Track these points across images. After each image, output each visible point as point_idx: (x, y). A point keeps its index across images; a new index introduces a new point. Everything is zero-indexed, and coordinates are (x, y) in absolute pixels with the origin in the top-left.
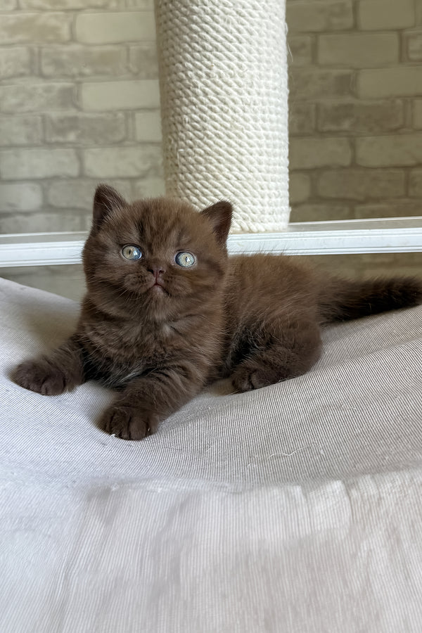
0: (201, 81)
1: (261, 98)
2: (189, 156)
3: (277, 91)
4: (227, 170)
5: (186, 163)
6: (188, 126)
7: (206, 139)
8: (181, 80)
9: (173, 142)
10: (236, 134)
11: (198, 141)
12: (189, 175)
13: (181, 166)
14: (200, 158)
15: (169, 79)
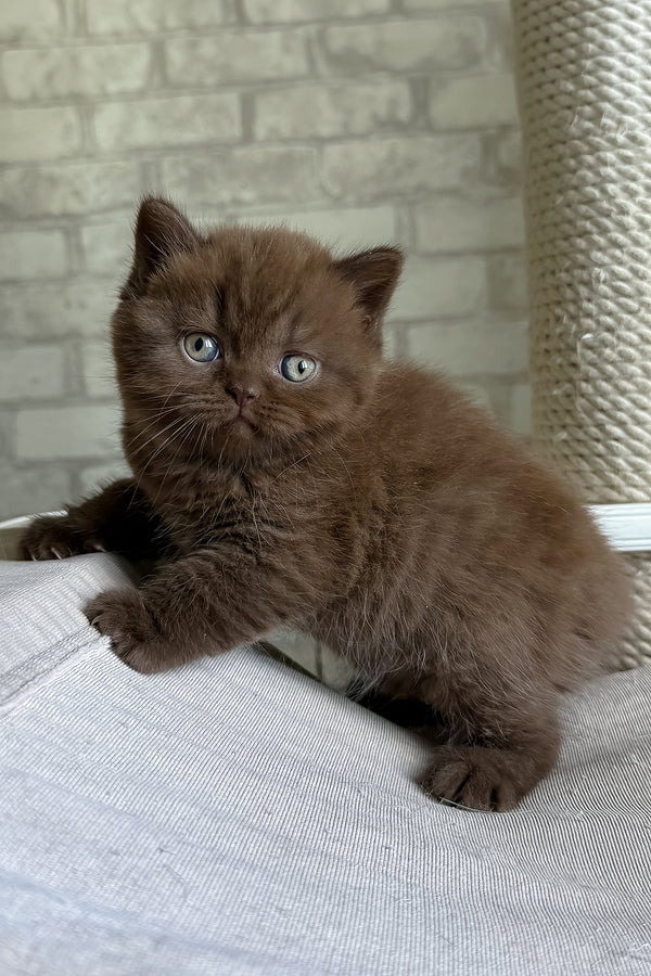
0: (634, 201)
2: (606, 346)
5: (598, 361)
6: (603, 288)
7: (643, 312)
8: (591, 201)
9: (565, 320)
11: (626, 316)
12: (605, 385)
13: (584, 367)
14: (631, 351)
15: (560, 200)
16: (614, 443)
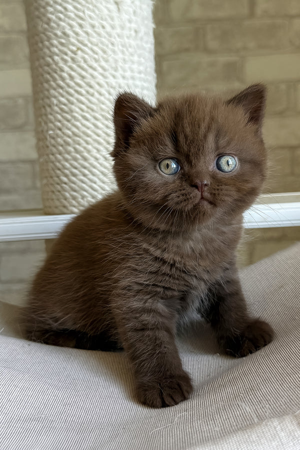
0: (66, 65)
1: (126, 82)
2: (59, 138)
3: (142, 75)
4: (95, 151)
5: (56, 144)
6: (56, 108)
7: (73, 121)
8: (48, 65)
9: (42, 124)
10: (103, 116)
11: (66, 123)
12: (59, 156)
13: (50, 148)
14: (69, 140)
15: (37, 63)
16: (64, 185)
